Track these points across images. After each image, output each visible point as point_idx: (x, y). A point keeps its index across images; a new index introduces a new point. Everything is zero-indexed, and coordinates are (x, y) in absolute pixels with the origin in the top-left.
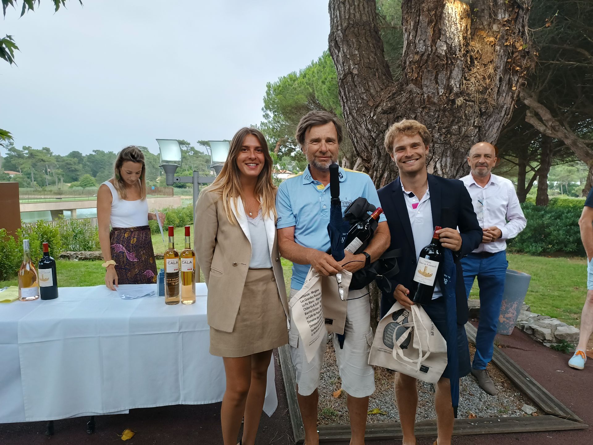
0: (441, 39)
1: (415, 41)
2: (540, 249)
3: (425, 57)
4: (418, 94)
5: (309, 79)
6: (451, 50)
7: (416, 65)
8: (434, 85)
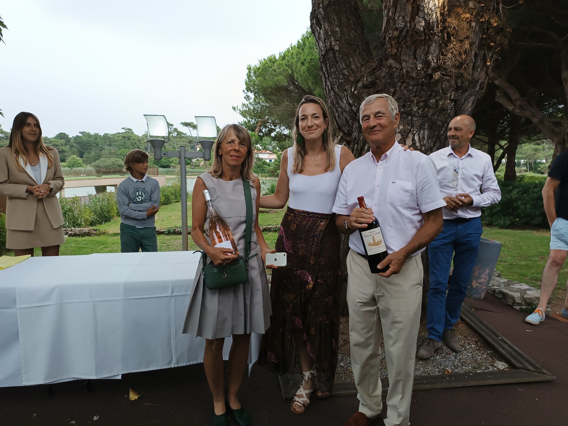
0: (419, 15)
1: (394, 17)
2: (508, 222)
3: (404, 33)
4: (398, 69)
5: (288, 61)
6: (429, 26)
7: (396, 41)
8: (412, 60)
